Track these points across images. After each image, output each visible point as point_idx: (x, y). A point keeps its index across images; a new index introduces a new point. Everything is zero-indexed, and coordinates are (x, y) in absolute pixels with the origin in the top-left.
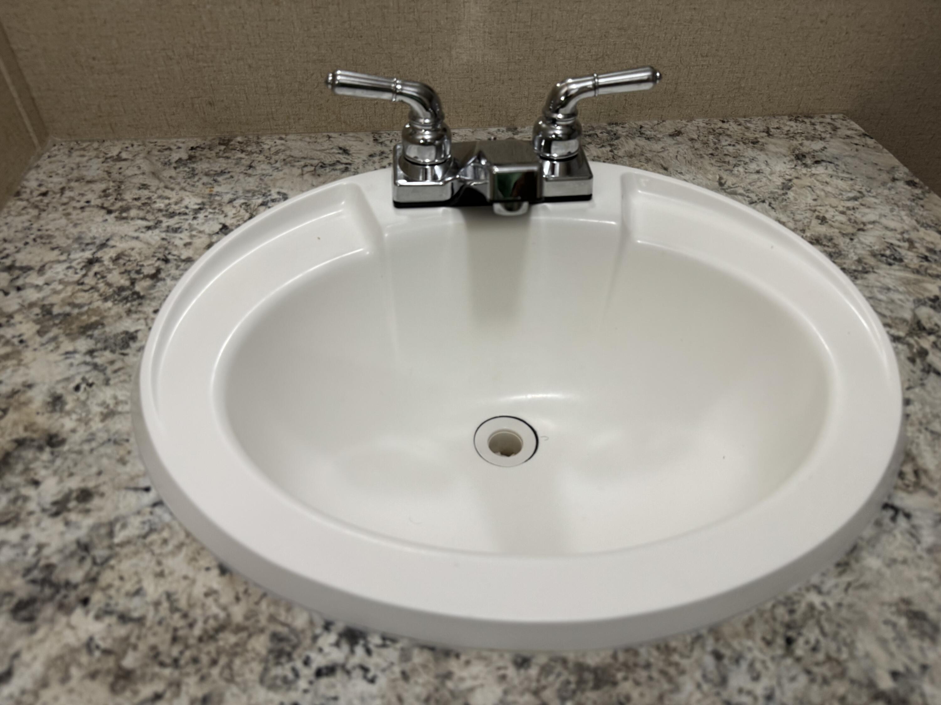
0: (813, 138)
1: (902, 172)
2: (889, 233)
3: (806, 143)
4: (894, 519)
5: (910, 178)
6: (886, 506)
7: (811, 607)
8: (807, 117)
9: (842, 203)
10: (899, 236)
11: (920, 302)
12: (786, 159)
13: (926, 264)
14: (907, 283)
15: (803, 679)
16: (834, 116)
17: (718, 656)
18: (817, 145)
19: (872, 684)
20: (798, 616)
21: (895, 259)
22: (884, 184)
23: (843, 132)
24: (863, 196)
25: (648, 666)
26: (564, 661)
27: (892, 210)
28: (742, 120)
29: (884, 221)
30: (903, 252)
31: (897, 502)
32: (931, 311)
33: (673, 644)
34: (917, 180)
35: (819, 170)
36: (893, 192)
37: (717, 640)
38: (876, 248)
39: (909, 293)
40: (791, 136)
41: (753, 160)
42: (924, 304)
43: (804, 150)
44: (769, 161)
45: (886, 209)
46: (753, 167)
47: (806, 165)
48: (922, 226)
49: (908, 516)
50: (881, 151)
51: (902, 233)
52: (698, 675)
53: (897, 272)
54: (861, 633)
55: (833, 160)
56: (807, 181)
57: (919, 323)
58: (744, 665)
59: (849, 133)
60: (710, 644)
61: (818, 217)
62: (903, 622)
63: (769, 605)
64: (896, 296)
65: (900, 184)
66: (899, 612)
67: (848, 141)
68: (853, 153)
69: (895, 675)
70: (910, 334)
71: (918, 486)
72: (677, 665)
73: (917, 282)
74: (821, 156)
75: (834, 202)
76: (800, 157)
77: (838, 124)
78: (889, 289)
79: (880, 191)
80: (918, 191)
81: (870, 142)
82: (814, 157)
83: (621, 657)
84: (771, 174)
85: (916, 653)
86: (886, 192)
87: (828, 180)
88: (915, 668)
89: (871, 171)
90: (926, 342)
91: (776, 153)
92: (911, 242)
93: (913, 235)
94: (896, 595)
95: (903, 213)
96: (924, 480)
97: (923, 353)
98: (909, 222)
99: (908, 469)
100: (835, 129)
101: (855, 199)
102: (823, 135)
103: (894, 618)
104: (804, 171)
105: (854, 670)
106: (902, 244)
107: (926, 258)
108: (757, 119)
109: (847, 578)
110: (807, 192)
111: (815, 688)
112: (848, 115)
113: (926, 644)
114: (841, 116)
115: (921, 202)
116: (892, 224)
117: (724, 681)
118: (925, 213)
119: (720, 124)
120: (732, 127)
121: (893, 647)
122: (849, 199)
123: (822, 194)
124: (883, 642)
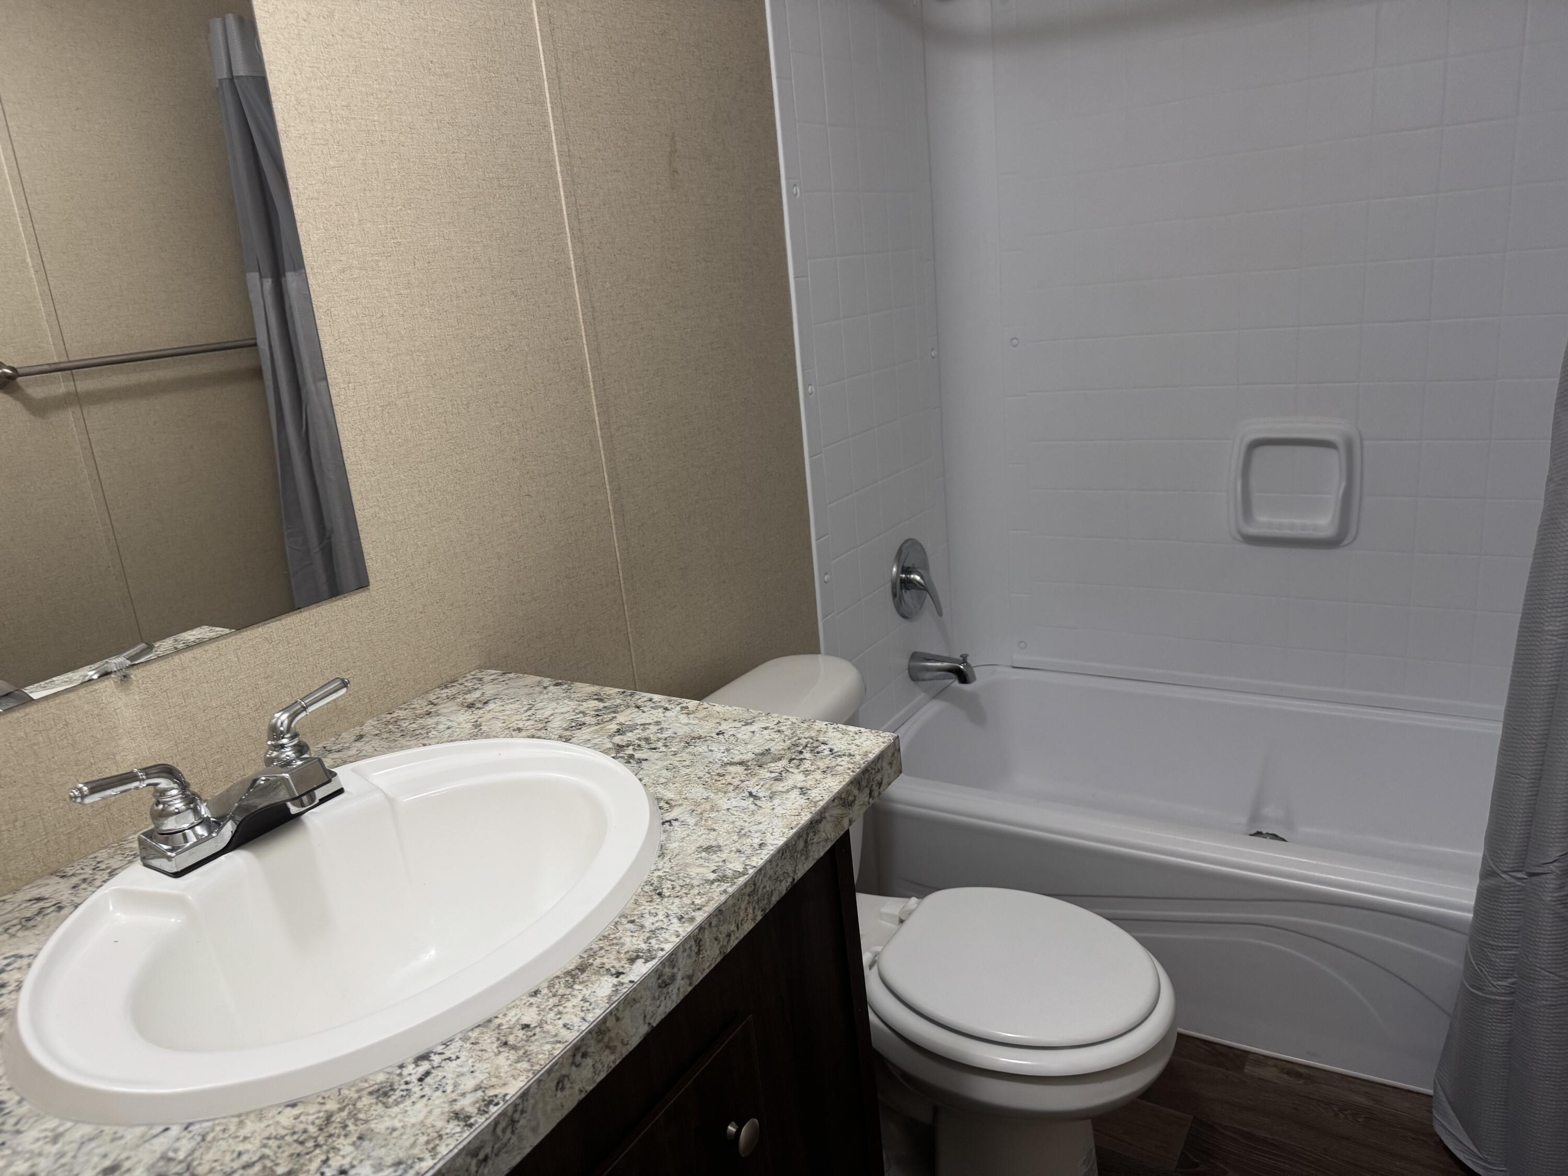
0: (469, 692)
1: (546, 681)
2: (566, 715)
3: (466, 696)
4: (671, 825)
5: (555, 682)
6: (663, 823)
7: (660, 877)
8: (453, 682)
9: (524, 715)
10: (574, 713)
11: (611, 736)
12: (462, 711)
13: (600, 718)
14: (597, 732)
15: (677, 901)
16: (472, 673)
17: (632, 922)
18: (477, 694)
19: (707, 881)
20: (656, 884)
21: (580, 725)
22: (541, 693)
23: (487, 679)
24: (533, 705)
25: (601, 948)
26: (558, 977)
27: (558, 703)
28: (404, 706)
29: (557, 711)
30: (582, 719)
31: (668, 819)
32: (621, 737)
33: (606, 934)
34: (560, 681)
35: (491, 706)
36: (550, 694)
37: (626, 917)
38: (565, 725)
39: (602, 736)
40: (454, 698)
41: (437, 724)
42: (614, 736)
43: (470, 701)
44: (451, 719)
45: (554, 704)
46: (441, 727)
47: (479, 708)
48: (582, 702)
49: (676, 820)
50: (523, 677)
51: (574, 711)
52: (629, 934)
53: (585, 730)
54: (688, 869)
55: (496, 697)
56: (489, 716)
57: (618, 745)
58: (647, 916)
59: (492, 677)
60: (624, 921)
61: (514, 730)
62: (704, 854)
63: (640, 890)
64: (596, 741)
65: (551, 688)
66: (700, 852)
67: (495, 682)
68: (506, 687)
69: (714, 872)
70: (618, 752)
71: (671, 807)
72: (615, 938)
73: (602, 729)
74: (485, 698)
75: (518, 717)
76: (471, 706)
77: (479, 675)
78: (589, 740)
79: (541, 698)
80: (564, 687)
81: (512, 675)
82: (480, 701)
83: (585, 956)
84: (459, 724)
85: (718, 859)
86: (546, 696)
87: (503, 708)
88: (721, 864)
89: (527, 690)
90: (629, 751)
91: (451, 712)
92: (583, 712)
93: (581, 709)
94: (694, 848)
95: (566, 701)
96: (673, 803)
97: (631, 756)
98: (573, 704)
99: (662, 804)
100: (480, 679)
101: (530, 709)
102: (476, 687)
103: (699, 856)
104: (481, 711)
105: (695, 882)
106: (578, 716)
107: (598, 715)
108: (415, 700)
109: (667, 858)
110: (494, 721)
111: (684, 899)
112: (481, 668)
113: (719, 854)
114: (477, 671)
115: (572, 691)
116: (564, 710)
117: (642, 927)
118: (579, 695)
119: (389, 716)
120: (402, 713)
121: (707, 864)
122: (526, 711)
123: (505, 717)
124: (701, 866)
